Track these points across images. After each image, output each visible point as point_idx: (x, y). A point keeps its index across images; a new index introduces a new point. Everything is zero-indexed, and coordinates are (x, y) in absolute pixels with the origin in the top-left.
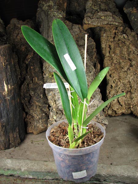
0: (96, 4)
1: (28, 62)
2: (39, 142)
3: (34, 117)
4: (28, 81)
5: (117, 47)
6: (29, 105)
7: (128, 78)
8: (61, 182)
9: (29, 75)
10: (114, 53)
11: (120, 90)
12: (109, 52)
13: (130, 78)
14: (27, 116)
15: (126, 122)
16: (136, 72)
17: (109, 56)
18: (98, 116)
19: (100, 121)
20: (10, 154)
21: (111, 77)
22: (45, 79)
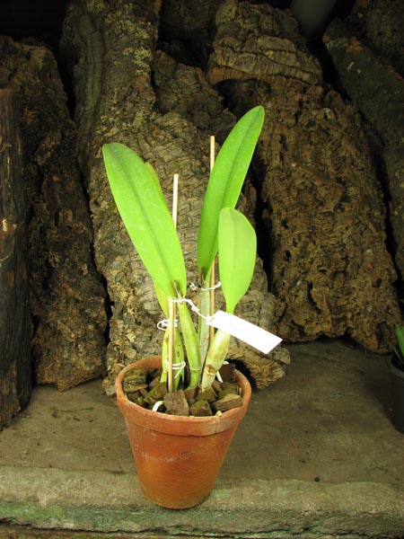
0: (247, 15)
1: (44, 162)
2: (78, 414)
3: (61, 334)
4: (44, 219)
5: (306, 144)
6: (44, 295)
7: (337, 234)
8: (168, 537)
9: (44, 201)
10: (297, 158)
11: (314, 267)
12: (282, 158)
13: (343, 233)
14: (39, 329)
15: (332, 361)
16: (361, 218)
17: (279, 168)
21: (286, 227)
22: (95, 217)
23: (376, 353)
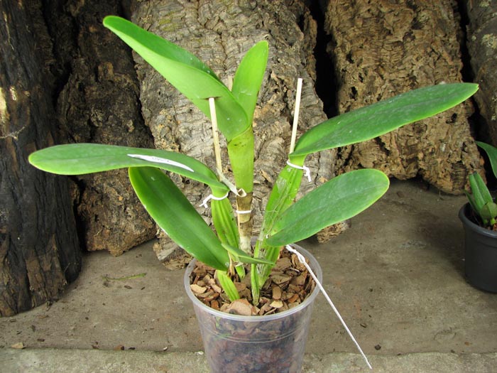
1: (77, 11)
2: (131, 281)
3: (108, 198)
4: (83, 76)
7: (407, 65)
9: (82, 56)
13: (413, 65)
14: (85, 194)
16: (434, 47)
20: (34, 328)
21: (351, 62)
22: (139, 68)
23: (451, 195)
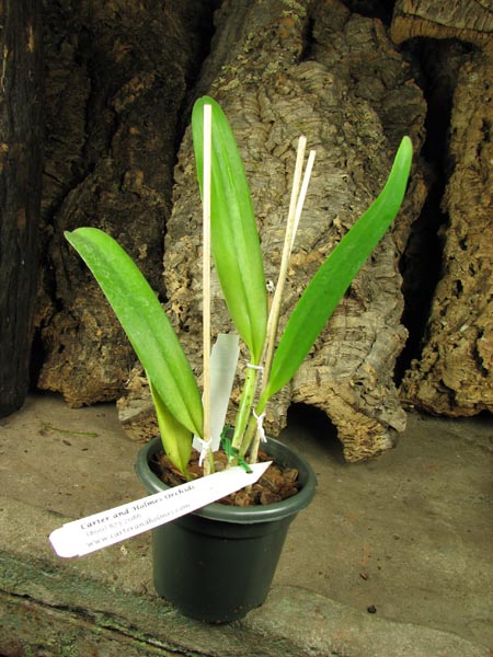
1: (123, 107)
2: (74, 438)
3: (84, 328)
4: (103, 178)
8: (94, 628)
9: (112, 157)
12: (479, 151)
14: (58, 317)
18: (364, 382)
19: (370, 409)
21: (464, 248)
22: (177, 188)
